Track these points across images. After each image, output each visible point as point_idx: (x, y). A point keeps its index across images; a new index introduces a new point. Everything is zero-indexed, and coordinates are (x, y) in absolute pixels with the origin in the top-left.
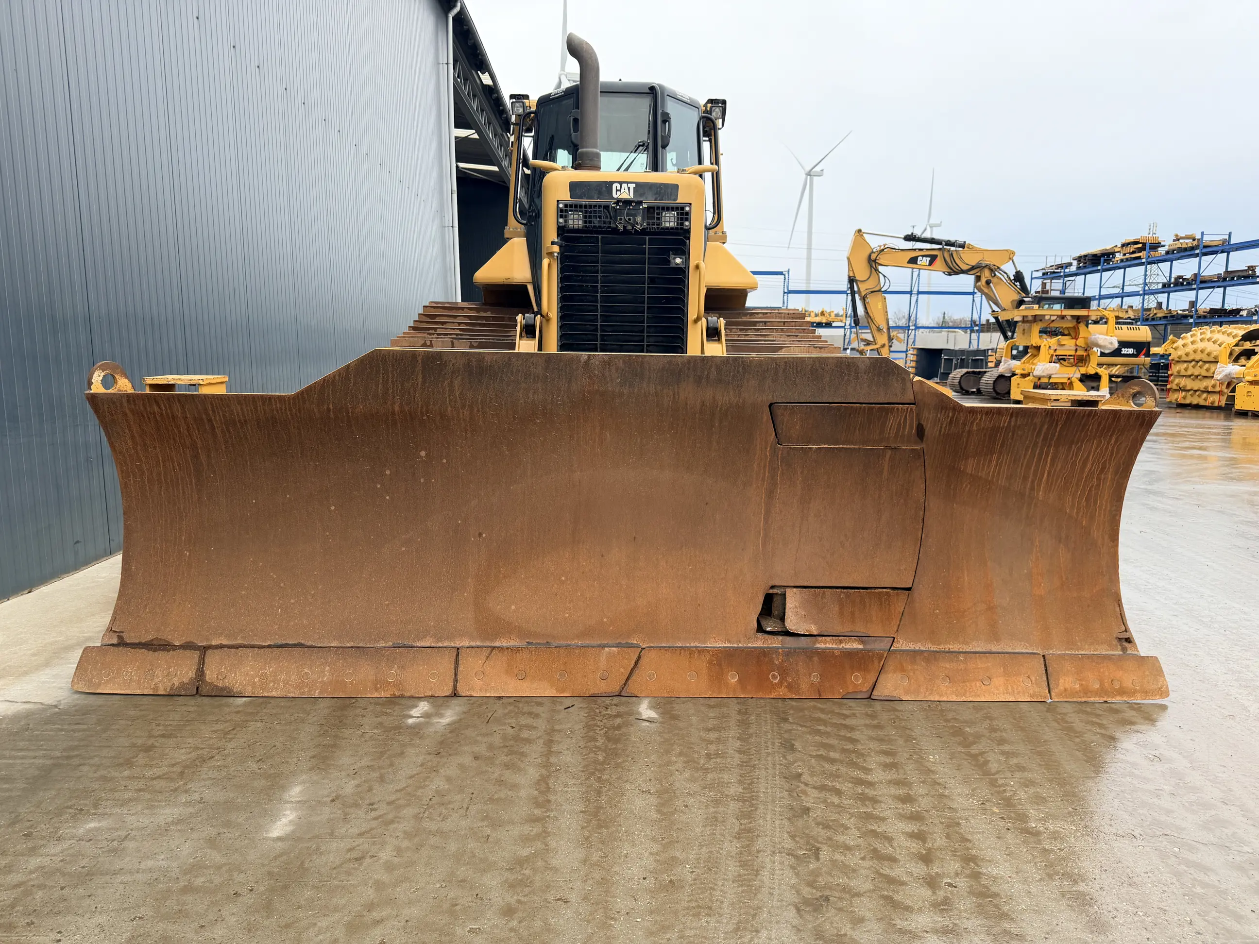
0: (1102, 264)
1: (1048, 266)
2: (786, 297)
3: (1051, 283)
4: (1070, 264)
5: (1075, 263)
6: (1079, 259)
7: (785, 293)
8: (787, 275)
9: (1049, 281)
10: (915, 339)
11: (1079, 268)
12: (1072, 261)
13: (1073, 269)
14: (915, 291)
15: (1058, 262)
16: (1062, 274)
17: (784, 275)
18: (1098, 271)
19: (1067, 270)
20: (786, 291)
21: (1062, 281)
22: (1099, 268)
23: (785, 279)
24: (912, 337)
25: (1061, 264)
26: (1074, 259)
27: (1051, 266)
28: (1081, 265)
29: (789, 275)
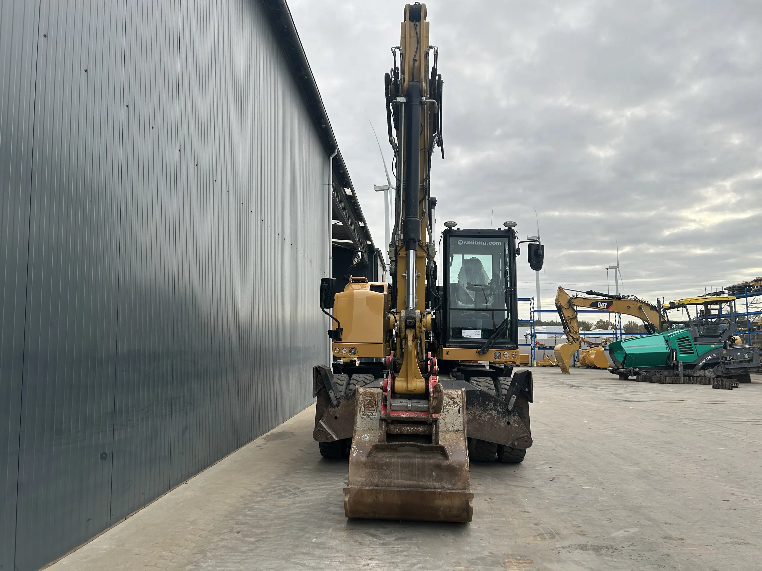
0: (746, 292)
1: (707, 294)
2: (532, 314)
4: (723, 293)
5: (726, 292)
6: (730, 289)
7: (531, 312)
8: (532, 301)
12: (724, 290)
15: (714, 291)
17: (530, 301)
18: (744, 297)
20: (532, 310)
22: (744, 295)
23: (531, 302)
25: (717, 292)
26: (725, 289)
27: (709, 294)
28: (731, 293)
29: (533, 301)
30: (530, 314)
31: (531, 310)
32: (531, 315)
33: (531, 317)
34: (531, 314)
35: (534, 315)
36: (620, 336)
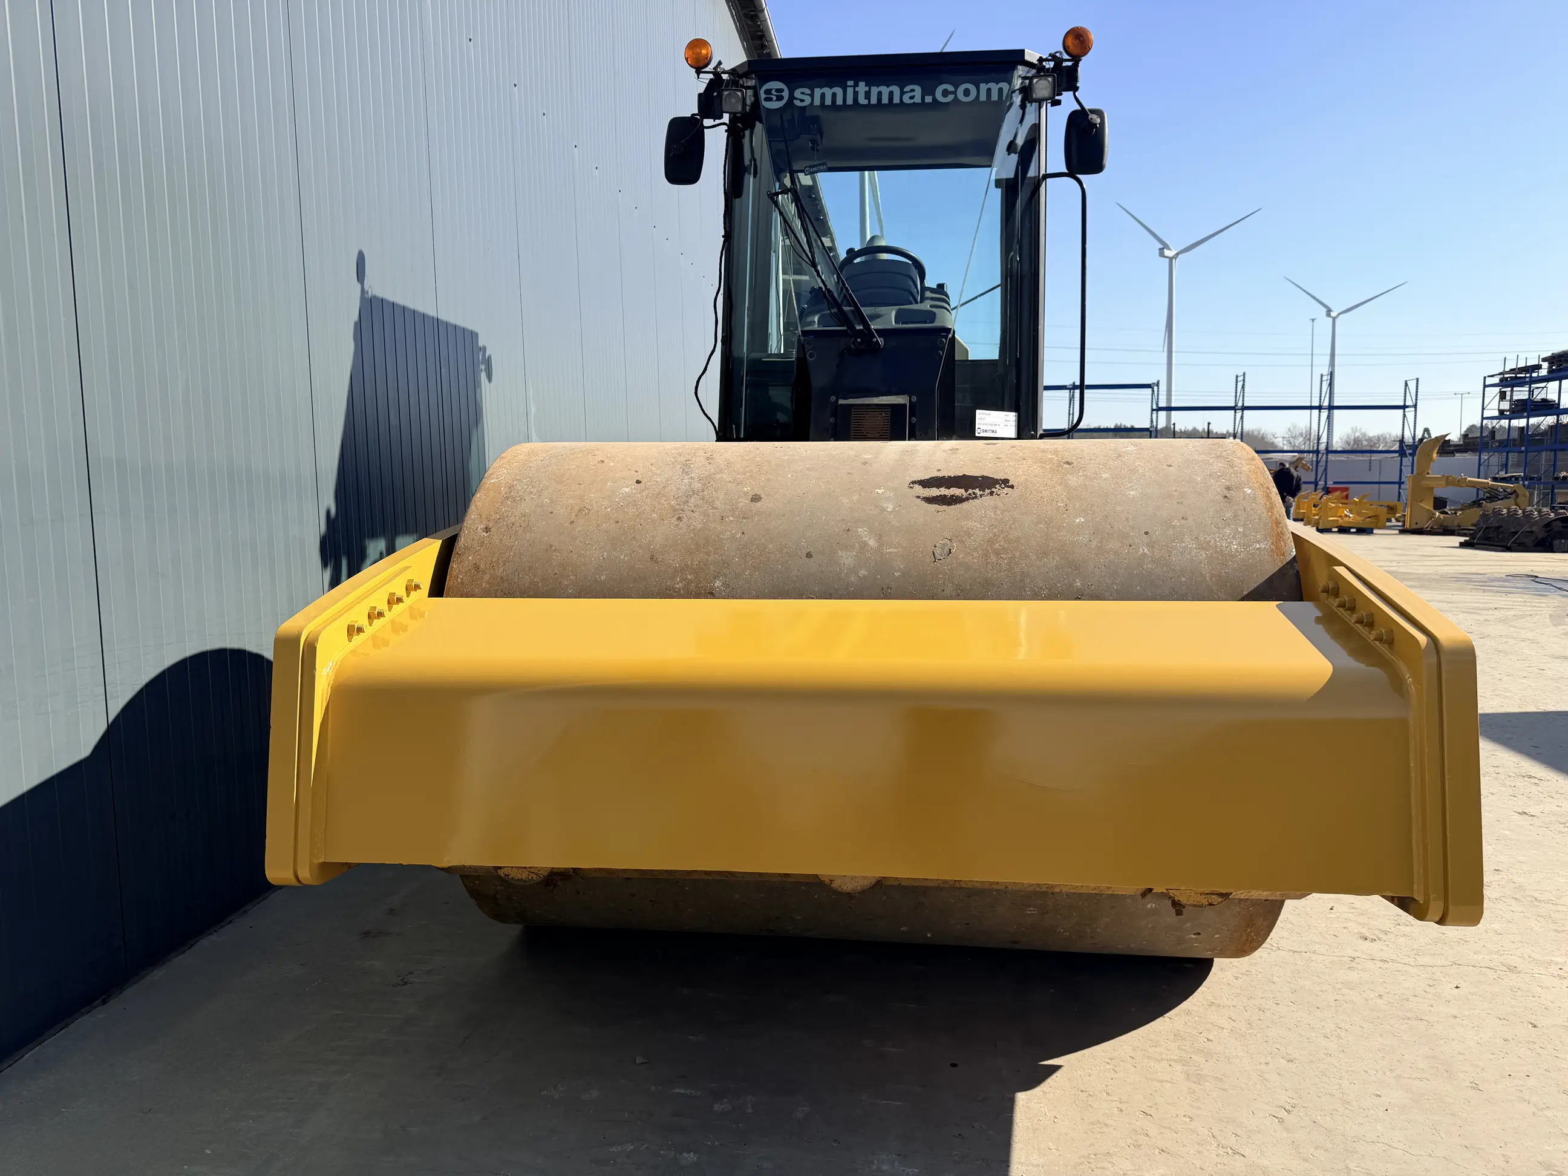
1: (1507, 369)
2: (1154, 416)
3: (1512, 391)
4: (1539, 367)
5: (1545, 365)
6: (1553, 359)
7: (1153, 410)
8: (1155, 388)
9: (1509, 389)
10: (1326, 466)
11: (1550, 371)
12: (1541, 363)
13: (1544, 372)
14: (1326, 404)
15: (1522, 364)
16: (1527, 380)
17: (1153, 388)
19: (1535, 375)
20: (1154, 407)
21: (1527, 389)
23: (1153, 391)
24: (1322, 463)
25: (1526, 367)
26: (1544, 360)
27: (1511, 370)
28: (1554, 367)
29: (1158, 388)
30: (1150, 415)
31: (1152, 406)
32: (1152, 416)
33: (1152, 421)
34: (1152, 414)
35: (1157, 417)
36: (1324, 457)
